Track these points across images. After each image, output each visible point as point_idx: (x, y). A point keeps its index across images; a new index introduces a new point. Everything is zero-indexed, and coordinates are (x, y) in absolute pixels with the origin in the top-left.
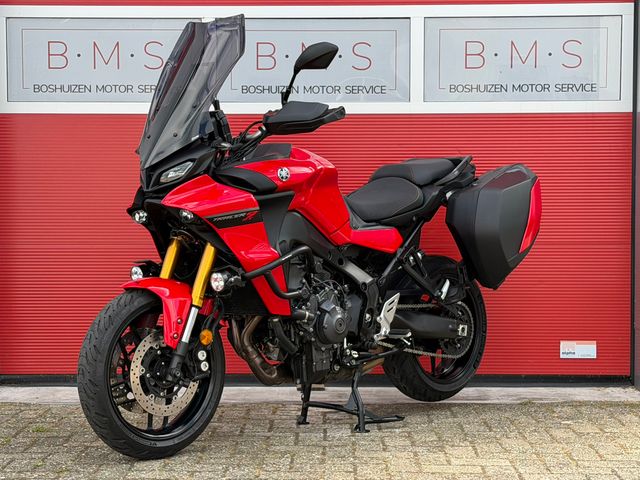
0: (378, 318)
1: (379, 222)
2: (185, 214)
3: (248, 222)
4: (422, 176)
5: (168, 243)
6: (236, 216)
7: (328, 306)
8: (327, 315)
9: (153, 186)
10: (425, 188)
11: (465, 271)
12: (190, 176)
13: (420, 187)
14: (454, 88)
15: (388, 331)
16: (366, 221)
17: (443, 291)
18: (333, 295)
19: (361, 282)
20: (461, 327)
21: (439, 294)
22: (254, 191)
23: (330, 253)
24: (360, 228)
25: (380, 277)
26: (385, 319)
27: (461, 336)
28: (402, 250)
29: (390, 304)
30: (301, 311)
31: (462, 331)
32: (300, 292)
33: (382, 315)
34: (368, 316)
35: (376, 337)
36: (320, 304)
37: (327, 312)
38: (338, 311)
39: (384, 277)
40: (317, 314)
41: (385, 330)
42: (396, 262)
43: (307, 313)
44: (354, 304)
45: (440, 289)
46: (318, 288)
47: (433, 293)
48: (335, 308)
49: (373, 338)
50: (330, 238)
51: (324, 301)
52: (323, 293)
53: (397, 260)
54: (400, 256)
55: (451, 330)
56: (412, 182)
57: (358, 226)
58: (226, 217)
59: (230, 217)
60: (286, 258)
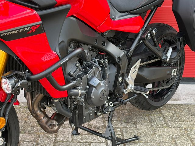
0: (127, 79)
1: (130, 12)
3: (32, 34)
6: (21, 30)
7: (95, 81)
8: (94, 89)
11: (181, 41)
15: (133, 87)
16: (120, 12)
17: (168, 56)
18: (98, 71)
19: (117, 57)
20: (173, 70)
21: (165, 58)
22: (37, 7)
23: (96, 40)
24: (117, 19)
25: (129, 51)
26: (131, 78)
27: (173, 76)
28: (143, 29)
29: (134, 68)
30: (75, 91)
31: (174, 73)
32: (75, 82)
33: (129, 77)
34: (120, 79)
35: (125, 92)
36: (89, 80)
37: (94, 87)
38: (102, 84)
39: (132, 51)
40: (86, 88)
41: (131, 86)
42: (139, 39)
43: (80, 91)
44: (111, 71)
45: (166, 54)
46: (88, 68)
47: (162, 57)
48: (99, 83)
49: (123, 93)
50: (97, 29)
51: (92, 77)
52: (91, 71)
53: (140, 37)
54: (142, 34)
55: (168, 74)
57: (115, 17)
58: (13, 32)
59: (16, 32)
60: (64, 62)
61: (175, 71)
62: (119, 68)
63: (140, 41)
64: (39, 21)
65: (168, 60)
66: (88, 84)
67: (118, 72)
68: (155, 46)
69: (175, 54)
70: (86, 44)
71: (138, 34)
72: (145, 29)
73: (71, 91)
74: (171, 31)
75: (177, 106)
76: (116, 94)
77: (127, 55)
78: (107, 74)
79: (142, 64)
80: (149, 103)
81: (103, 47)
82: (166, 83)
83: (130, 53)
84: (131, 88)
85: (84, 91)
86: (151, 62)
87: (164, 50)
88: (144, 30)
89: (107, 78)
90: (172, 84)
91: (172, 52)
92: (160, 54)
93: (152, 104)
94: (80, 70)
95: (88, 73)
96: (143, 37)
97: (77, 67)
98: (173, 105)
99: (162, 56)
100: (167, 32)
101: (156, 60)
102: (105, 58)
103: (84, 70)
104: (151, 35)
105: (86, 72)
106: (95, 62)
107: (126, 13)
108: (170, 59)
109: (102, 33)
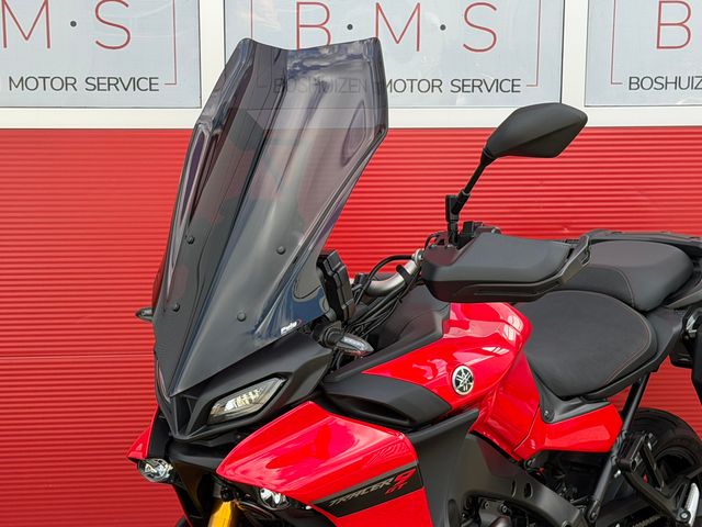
1: (587, 397)
2: (266, 494)
3: (396, 494)
4: (649, 289)
5: (211, 507)
6: (374, 488)
9: (194, 429)
10: (654, 317)
12: (276, 409)
13: (645, 313)
14: (636, 83)
16: (562, 398)
17: (690, 510)
19: (563, 525)
21: (684, 516)
22: (406, 423)
23: (513, 482)
24: (557, 417)
25: (589, 504)
28: (620, 440)
39: (597, 505)
42: (613, 468)
45: (684, 504)
47: (674, 514)
50: (513, 452)
53: (614, 463)
54: (618, 454)
56: (630, 305)
57: (551, 412)
58: (356, 495)
59: (364, 492)
63: (614, 470)
64: (412, 460)
65: (691, 522)
68: (655, 483)
70: (493, 498)
71: (609, 453)
72: (624, 437)
77: (585, 516)
81: (528, 501)
83: (594, 511)
87: (679, 494)
88: (624, 441)
92: (670, 505)
96: (624, 461)
99: (676, 512)
101: (652, 520)
107: (578, 401)
108: (697, 518)
109: (523, 461)
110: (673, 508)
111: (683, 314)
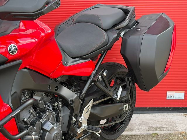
0: (80, 119)
1: (81, 57)
4: (107, 23)
7: (49, 126)
8: (48, 133)
10: (109, 32)
11: (130, 80)
13: (105, 30)
15: (86, 126)
16: (72, 58)
17: (118, 95)
18: (52, 115)
19: (70, 100)
20: (125, 106)
21: (116, 97)
23: (50, 86)
25: (81, 93)
26: (84, 118)
27: (125, 111)
28: (94, 72)
29: (87, 109)
30: (29, 137)
31: (126, 108)
32: (27, 130)
33: (82, 117)
34: (74, 119)
35: (79, 131)
36: (42, 125)
37: (47, 131)
38: (55, 128)
39: (84, 93)
40: (40, 132)
41: (84, 126)
42: (91, 81)
43: (33, 137)
44: (65, 113)
45: (116, 93)
46: (41, 113)
47: (113, 97)
48: (53, 127)
49: (77, 132)
50: (50, 76)
51: (46, 122)
52: (44, 116)
54: (93, 77)
55: (120, 110)
56: (100, 28)
57: (67, 63)
60: (15, 114)
61: (126, 106)
62: (72, 110)
63: (91, 82)
65: (118, 99)
66: (42, 129)
67: (72, 113)
68: (106, 87)
69: (125, 93)
70: (39, 91)
71: (90, 76)
72: (96, 71)
73: (25, 138)
74: (121, 70)
75: (131, 136)
76: (70, 134)
77: (79, 97)
78: (61, 117)
79: (95, 103)
80: (103, 137)
81: (57, 92)
82: (119, 118)
83: (83, 95)
84: (84, 127)
85: (38, 136)
86: (103, 100)
87: (115, 90)
88: (96, 73)
89: (61, 120)
90: (125, 118)
91: (122, 91)
92: (111, 93)
93: (106, 138)
94: (34, 116)
95: (41, 118)
96: (94, 79)
97: (31, 113)
98: (127, 135)
99: (113, 95)
100: (119, 70)
102: (59, 101)
103: (38, 115)
104: (102, 77)
105: (40, 117)
106: (49, 106)
107: (78, 59)
108: (121, 97)
109: (55, 79)
110: (113, 94)
111: (118, 31)
